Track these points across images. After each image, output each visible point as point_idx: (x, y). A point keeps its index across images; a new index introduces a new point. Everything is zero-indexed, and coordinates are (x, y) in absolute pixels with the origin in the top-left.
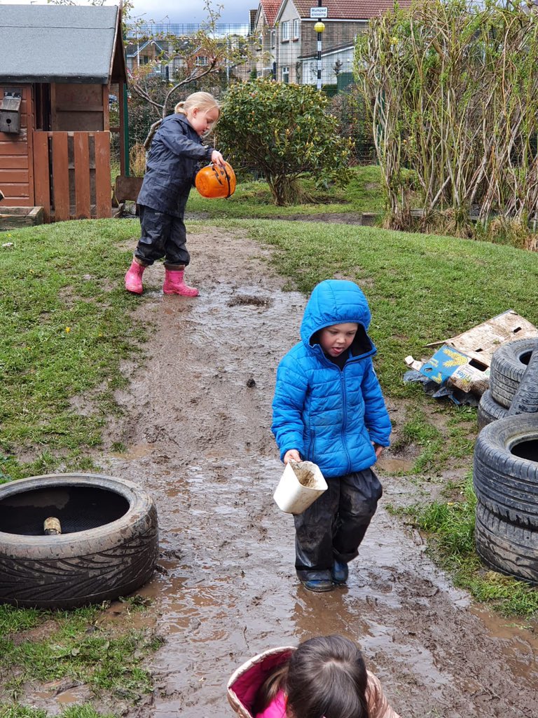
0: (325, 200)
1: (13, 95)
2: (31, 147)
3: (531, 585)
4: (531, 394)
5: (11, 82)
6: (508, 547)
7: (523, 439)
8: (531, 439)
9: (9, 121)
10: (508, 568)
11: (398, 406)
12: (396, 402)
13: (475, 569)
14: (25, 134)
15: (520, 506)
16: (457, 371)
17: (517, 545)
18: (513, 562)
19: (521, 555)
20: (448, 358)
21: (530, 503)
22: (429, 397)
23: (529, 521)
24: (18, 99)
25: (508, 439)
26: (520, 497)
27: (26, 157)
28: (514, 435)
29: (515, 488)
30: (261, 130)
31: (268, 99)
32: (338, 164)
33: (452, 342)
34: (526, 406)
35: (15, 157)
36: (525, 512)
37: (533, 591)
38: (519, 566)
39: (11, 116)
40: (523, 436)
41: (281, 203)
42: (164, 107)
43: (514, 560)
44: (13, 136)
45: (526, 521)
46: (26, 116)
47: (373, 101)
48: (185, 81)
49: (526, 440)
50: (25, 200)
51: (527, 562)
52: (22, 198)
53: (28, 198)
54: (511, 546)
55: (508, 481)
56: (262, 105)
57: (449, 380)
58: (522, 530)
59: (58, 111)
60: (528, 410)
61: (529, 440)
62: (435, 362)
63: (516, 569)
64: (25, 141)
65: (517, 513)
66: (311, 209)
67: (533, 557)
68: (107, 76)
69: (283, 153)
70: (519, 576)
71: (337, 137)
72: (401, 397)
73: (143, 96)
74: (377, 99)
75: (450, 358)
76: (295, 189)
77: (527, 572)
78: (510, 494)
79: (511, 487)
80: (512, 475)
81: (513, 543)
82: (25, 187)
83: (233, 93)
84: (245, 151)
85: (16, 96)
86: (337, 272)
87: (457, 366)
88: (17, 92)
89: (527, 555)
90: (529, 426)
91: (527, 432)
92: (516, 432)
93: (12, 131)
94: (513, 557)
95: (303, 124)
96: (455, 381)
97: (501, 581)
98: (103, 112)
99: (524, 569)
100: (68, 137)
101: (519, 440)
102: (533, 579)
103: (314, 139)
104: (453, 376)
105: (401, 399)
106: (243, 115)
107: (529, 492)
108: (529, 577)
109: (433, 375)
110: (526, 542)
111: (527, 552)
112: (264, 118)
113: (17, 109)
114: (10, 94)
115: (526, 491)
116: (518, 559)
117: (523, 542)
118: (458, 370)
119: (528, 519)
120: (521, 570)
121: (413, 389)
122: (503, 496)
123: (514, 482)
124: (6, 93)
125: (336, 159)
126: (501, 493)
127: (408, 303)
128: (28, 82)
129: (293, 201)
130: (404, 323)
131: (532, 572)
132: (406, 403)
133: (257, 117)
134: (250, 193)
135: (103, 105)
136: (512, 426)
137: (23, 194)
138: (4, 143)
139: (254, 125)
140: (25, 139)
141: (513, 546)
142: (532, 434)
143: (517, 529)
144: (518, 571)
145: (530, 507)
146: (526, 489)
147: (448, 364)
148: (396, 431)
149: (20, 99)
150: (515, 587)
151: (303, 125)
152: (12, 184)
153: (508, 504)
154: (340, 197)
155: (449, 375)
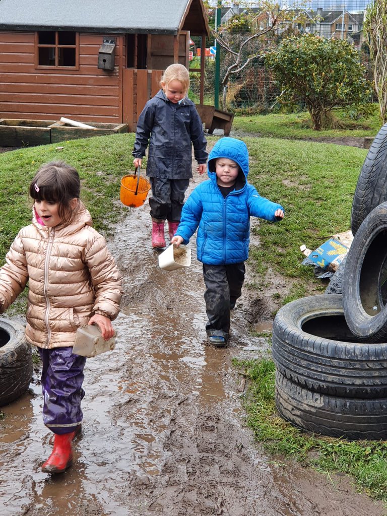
0: (352, 127)
1: (110, 42)
2: (121, 80)
3: (302, 432)
4: (341, 279)
5: (108, 32)
6: (287, 399)
7: (321, 314)
8: (329, 315)
9: (104, 61)
10: (287, 416)
11: (287, 283)
12: (288, 280)
13: (270, 414)
14: (118, 71)
15: (292, 366)
16: (336, 259)
17: (292, 398)
18: (290, 411)
19: (295, 407)
20: (332, 248)
21: (298, 365)
22: (315, 277)
23: (298, 379)
24: (113, 45)
25: (306, 313)
26: (292, 360)
27: (118, 87)
28: (314, 311)
29: (289, 353)
30: (303, 72)
31: (310, 50)
32: (362, 100)
33: (339, 236)
34: (336, 288)
35: (110, 87)
36: (295, 372)
37: (301, 436)
38: (294, 415)
39: (106, 57)
40: (321, 312)
41: (318, 128)
42: (239, 54)
43: (290, 409)
44: (109, 72)
45: (296, 380)
46: (118, 57)
47: (376, 52)
48: (255, 36)
49: (323, 315)
50: (116, 119)
51: (298, 413)
52: (114, 117)
53: (118, 118)
54: (288, 399)
55: (285, 346)
56: (305, 54)
57: (330, 265)
58: (296, 386)
59: (152, 55)
60: (337, 292)
61: (327, 315)
62: (320, 251)
63: (292, 417)
64: (117, 76)
65: (290, 372)
66: (338, 133)
67: (303, 409)
68: (177, 30)
69: (319, 90)
70: (294, 424)
71: (364, 79)
72: (292, 276)
73: (224, 46)
74: (378, 52)
75: (333, 248)
76: (329, 117)
77: (298, 420)
78: (286, 357)
79: (286, 351)
80: (287, 342)
81: (290, 396)
82: (116, 109)
83: (284, 44)
84: (293, 88)
85: (112, 42)
86: (286, 179)
87: (338, 255)
88: (113, 40)
89: (299, 407)
90: (330, 304)
91: (327, 309)
92: (316, 308)
93: (106, 68)
94: (290, 407)
95: (337, 69)
96: (334, 267)
97: (282, 426)
98: (185, 57)
99: (297, 418)
100: (148, 73)
101: (317, 315)
102: (302, 427)
103: (344, 80)
104: (333, 263)
105: (292, 277)
106: (291, 61)
107: (298, 357)
108: (300, 425)
109: (318, 261)
110: (297, 397)
111: (298, 405)
112: (306, 64)
113: (111, 52)
114: (107, 41)
115: (295, 356)
116: (293, 409)
117: (296, 396)
118: (338, 258)
119: (297, 378)
120: (294, 418)
121: (305, 271)
122: (282, 358)
123: (288, 348)
124: (105, 41)
125: (360, 96)
126: (281, 355)
127: (329, 205)
128: (120, 32)
129: (327, 127)
130: (319, 220)
131: (302, 421)
132: (295, 281)
133: (300, 63)
134: (299, 120)
135: (185, 51)
136: (313, 304)
137: (114, 115)
138: (102, 77)
139: (298, 69)
140: (118, 74)
141: (290, 398)
142: (330, 311)
143: (293, 385)
144: (293, 419)
145: (298, 368)
146: (296, 354)
147: (331, 253)
148: (278, 302)
149: (114, 45)
150: (290, 431)
151: (337, 71)
152: (107, 107)
153: (285, 364)
154: (365, 125)
155: (329, 262)
